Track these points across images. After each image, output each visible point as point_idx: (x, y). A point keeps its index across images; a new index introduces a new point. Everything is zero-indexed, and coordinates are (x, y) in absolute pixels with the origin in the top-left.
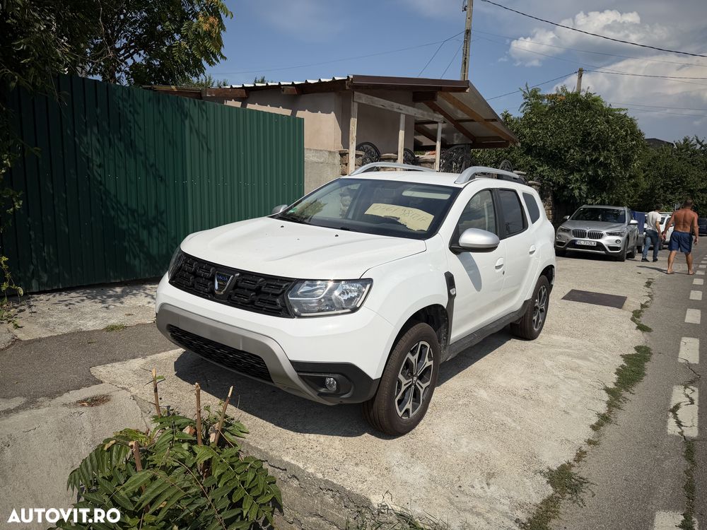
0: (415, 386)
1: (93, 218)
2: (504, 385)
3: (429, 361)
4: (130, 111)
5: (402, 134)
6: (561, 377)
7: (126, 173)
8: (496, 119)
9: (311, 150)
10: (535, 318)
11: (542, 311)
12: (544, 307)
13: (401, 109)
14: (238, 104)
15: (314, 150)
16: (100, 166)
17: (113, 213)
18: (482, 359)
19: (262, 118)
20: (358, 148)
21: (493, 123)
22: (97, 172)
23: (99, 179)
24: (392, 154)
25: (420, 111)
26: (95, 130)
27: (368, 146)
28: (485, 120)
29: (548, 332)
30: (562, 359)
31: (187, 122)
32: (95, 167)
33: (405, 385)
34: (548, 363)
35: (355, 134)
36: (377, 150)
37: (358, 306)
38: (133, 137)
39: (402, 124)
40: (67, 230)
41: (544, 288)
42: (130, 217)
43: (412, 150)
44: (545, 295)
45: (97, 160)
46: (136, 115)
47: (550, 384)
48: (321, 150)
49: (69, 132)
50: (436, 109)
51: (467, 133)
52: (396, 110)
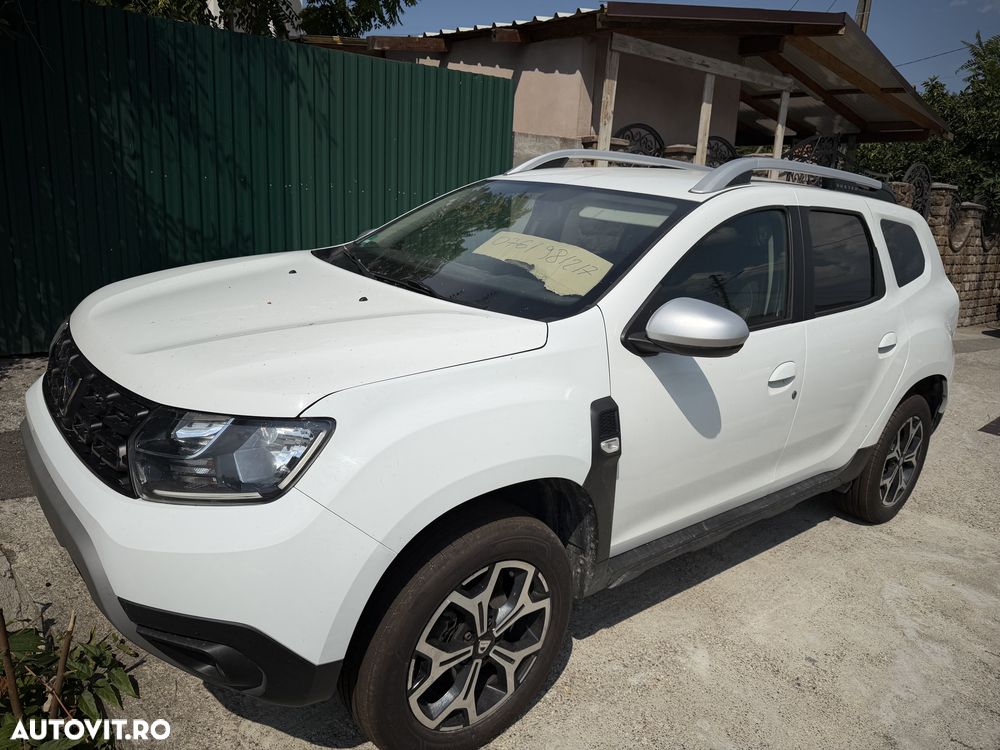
0: (486, 657)
1: (122, 241)
2: (760, 640)
3: (535, 600)
4: (189, 66)
5: (706, 110)
6: (911, 634)
7: (181, 167)
8: (904, 87)
9: (527, 135)
10: (888, 482)
11: (908, 466)
12: (913, 460)
13: (707, 66)
14: (436, 63)
15: (533, 136)
16: (134, 157)
17: (157, 234)
18: (742, 564)
19: (433, 79)
20: (616, 134)
21: (897, 96)
22: (129, 165)
23: (133, 176)
24: (688, 146)
25: (747, 70)
26: (127, 96)
27: (641, 130)
28: (882, 89)
29: (921, 508)
30: (932, 582)
31: (293, 87)
32: (126, 158)
33: (442, 664)
34: (893, 590)
35: (611, 108)
36: (657, 137)
37: (282, 485)
38: (193, 109)
39: (708, 92)
40: (78, 258)
41: (915, 422)
42: (188, 241)
43: (733, 141)
44: (918, 434)
45: (130, 146)
46: (199, 74)
47: (874, 650)
48: (546, 137)
49: (79, 98)
50: (787, 69)
51: (848, 114)
52: (696, 67)
